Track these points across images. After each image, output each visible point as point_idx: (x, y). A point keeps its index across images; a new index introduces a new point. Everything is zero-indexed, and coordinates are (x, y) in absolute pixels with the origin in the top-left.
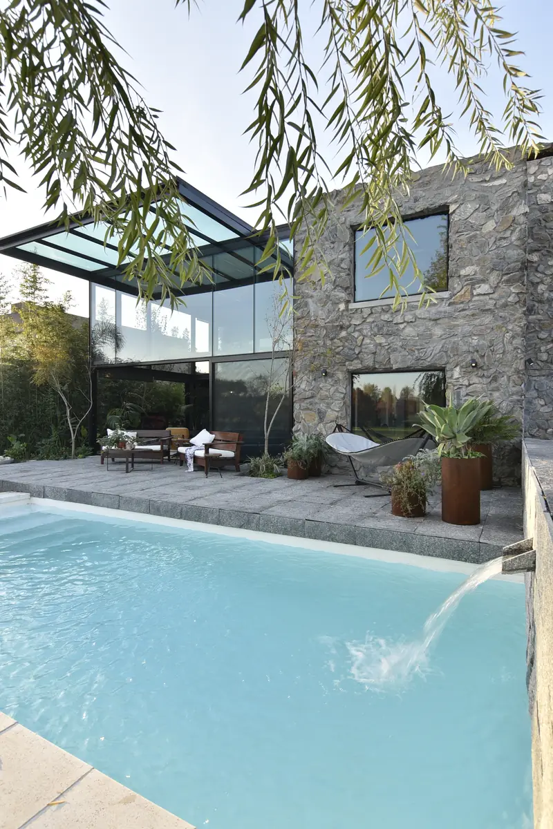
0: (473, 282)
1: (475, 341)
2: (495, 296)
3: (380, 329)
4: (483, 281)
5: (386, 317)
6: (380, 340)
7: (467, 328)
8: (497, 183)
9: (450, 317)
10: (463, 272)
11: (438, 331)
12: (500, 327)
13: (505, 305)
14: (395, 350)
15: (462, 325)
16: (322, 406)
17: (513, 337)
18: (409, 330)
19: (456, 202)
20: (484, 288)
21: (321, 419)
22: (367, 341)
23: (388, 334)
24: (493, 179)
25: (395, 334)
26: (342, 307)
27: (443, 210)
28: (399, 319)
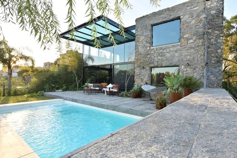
0: (188, 39)
1: (188, 57)
2: (195, 43)
3: (159, 54)
4: (191, 39)
5: (161, 51)
6: (159, 58)
7: (186, 54)
8: (196, 8)
9: (181, 50)
10: (185, 36)
11: (177, 55)
12: (196, 53)
13: (198, 46)
14: (163, 61)
15: (184, 53)
16: (142, 77)
17: (201, 56)
18: (168, 55)
19: (182, 15)
20: (191, 41)
21: (142, 81)
22: (155, 58)
23: (162, 56)
24: (194, 7)
25: (164, 56)
26: (148, 48)
27: (179, 18)
28: (165, 51)
